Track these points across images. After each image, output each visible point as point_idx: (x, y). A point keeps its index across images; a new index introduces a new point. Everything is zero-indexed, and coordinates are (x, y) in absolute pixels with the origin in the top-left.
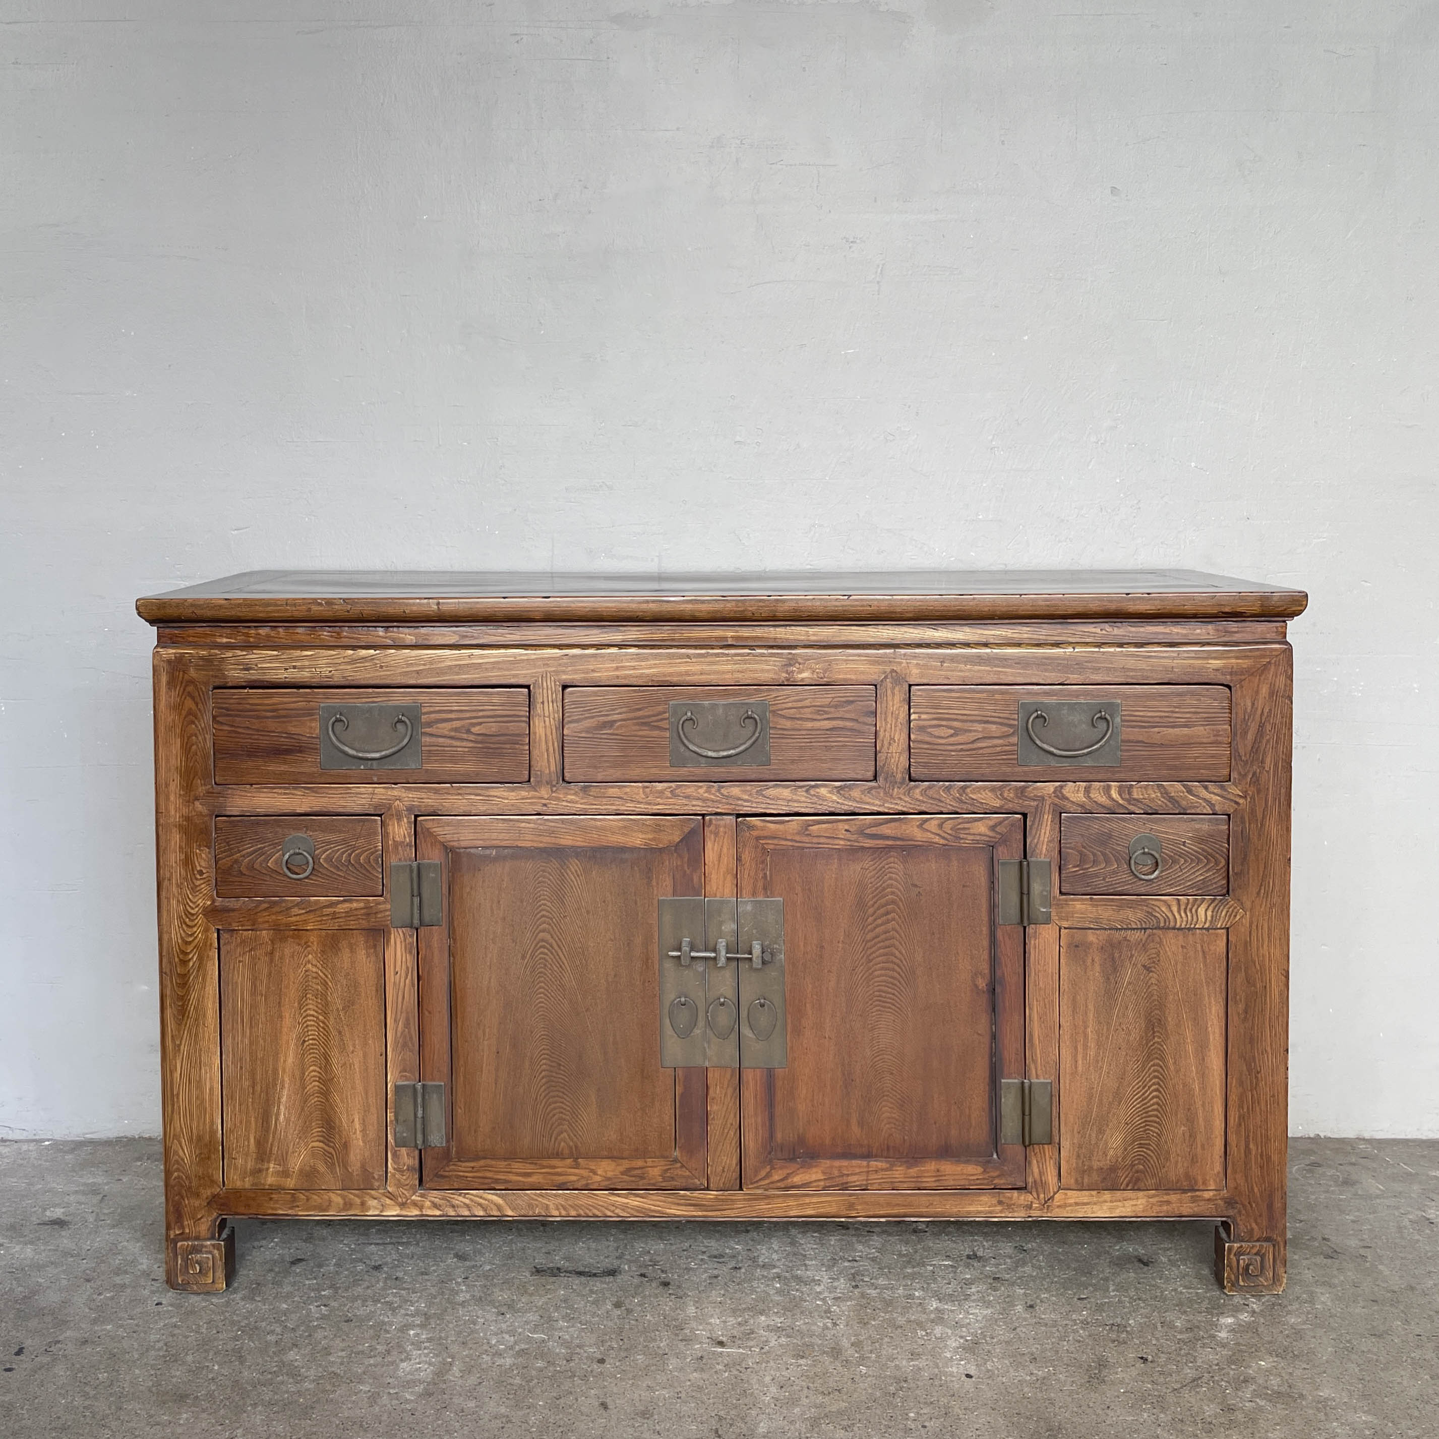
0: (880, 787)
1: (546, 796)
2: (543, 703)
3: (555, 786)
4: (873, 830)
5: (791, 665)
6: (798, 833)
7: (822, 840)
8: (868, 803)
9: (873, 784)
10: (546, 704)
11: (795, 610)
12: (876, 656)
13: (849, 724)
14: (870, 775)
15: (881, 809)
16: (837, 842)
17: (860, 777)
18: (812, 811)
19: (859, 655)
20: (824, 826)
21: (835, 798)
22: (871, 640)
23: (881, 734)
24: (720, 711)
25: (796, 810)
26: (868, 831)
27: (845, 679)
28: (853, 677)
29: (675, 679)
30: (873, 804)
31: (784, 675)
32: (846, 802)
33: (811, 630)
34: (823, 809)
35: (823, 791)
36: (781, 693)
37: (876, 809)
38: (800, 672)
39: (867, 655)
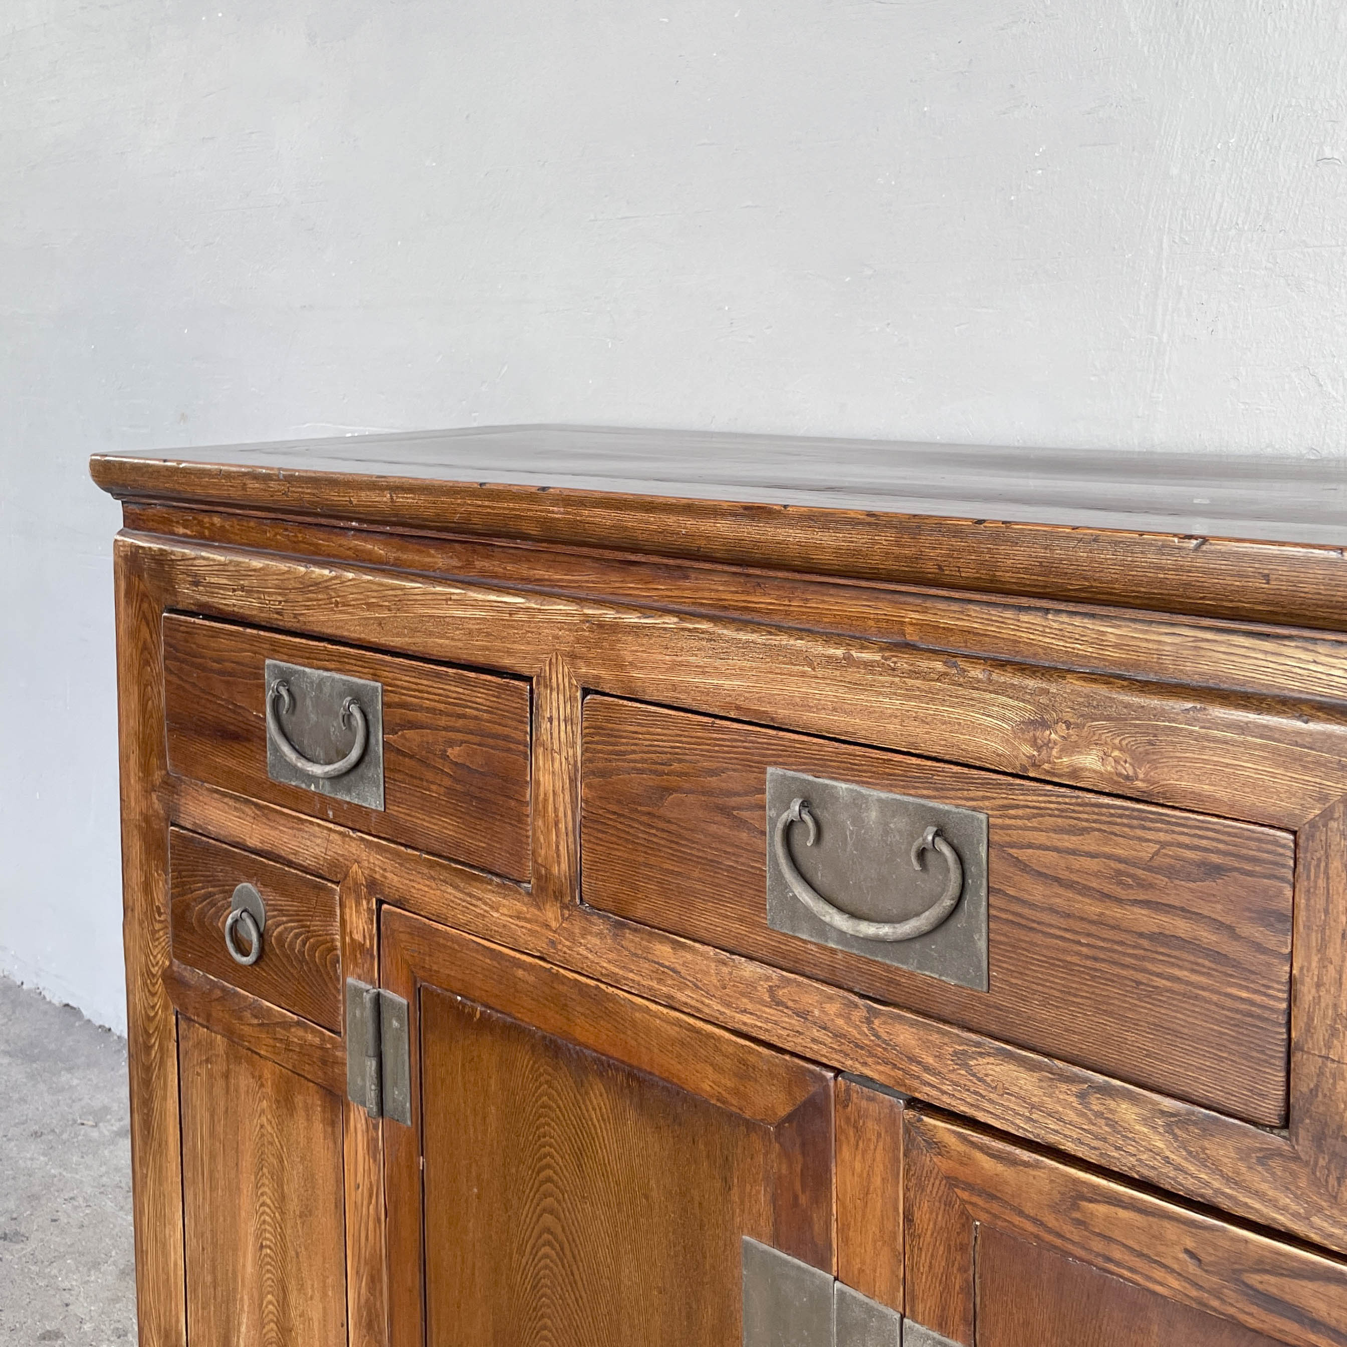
0: (1296, 1158)
1: (554, 925)
2: (551, 720)
3: (567, 908)
4: (1270, 1283)
5: (1044, 724)
6: (1054, 1208)
7: (1117, 1254)
8: (1259, 1195)
9: (1275, 1140)
10: (555, 723)
11: (1047, 568)
12: (1296, 738)
13: (1207, 936)
14: (1270, 1109)
15: (1299, 1228)
16: (1159, 1274)
17: (1234, 1104)
18: (1092, 1157)
19: (1243, 728)
20: (1123, 1214)
21: (1159, 1144)
22: (1292, 687)
23: (1307, 992)
24: (873, 815)
25: (1052, 1139)
26: (1254, 1279)
27: (1198, 797)
28: (1222, 794)
29: (783, 713)
30: (1274, 1203)
31: (1028, 749)
32: (1192, 1169)
33: (1113, 632)
34: (1124, 1162)
35: (1126, 1112)
36: (1021, 799)
37: (1283, 1220)
38: (1070, 748)
39: (1265, 732)
